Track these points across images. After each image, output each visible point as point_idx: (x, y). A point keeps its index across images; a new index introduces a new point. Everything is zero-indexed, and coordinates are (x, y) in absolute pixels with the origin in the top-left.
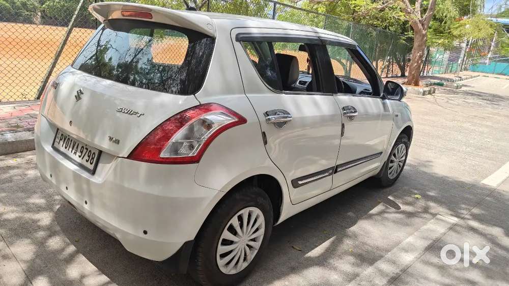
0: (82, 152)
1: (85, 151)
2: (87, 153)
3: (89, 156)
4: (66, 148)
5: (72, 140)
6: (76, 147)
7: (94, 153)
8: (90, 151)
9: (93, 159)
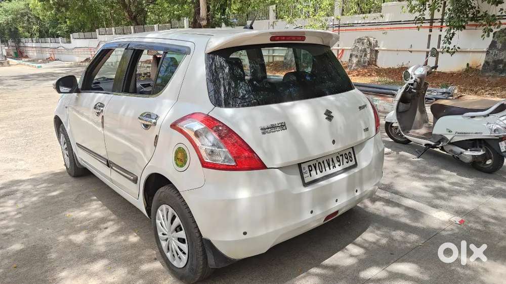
0: (339, 161)
1: (341, 158)
2: (344, 157)
3: (347, 158)
4: (321, 172)
5: (323, 162)
6: (331, 163)
7: (350, 153)
8: (345, 154)
9: (351, 157)
